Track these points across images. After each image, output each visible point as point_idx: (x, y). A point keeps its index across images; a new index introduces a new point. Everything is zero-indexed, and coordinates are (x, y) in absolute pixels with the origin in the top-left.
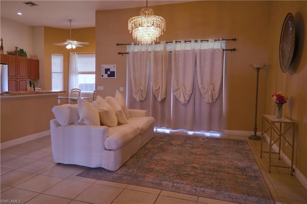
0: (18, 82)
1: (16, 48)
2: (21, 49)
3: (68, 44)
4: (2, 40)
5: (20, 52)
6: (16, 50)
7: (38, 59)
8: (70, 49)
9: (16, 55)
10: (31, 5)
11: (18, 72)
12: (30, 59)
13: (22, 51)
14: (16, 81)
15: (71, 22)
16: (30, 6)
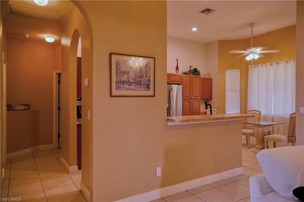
0: (192, 103)
1: (191, 67)
2: (194, 69)
3: (249, 54)
4: (177, 61)
5: (194, 71)
6: (190, 70)
7: (211, 78)
8: (251, 60)
9: (190, 74)
10: (207, 12)
11: (192, 92)
12: (203, 78)
13: (195, 70)
14: (190, 102)
15: (252, 26)
16: (206, 14)
